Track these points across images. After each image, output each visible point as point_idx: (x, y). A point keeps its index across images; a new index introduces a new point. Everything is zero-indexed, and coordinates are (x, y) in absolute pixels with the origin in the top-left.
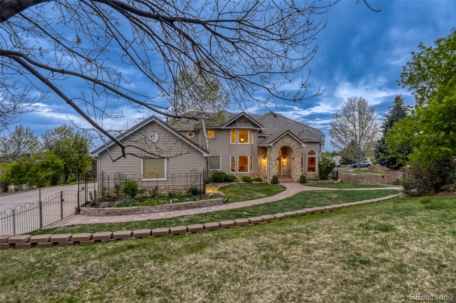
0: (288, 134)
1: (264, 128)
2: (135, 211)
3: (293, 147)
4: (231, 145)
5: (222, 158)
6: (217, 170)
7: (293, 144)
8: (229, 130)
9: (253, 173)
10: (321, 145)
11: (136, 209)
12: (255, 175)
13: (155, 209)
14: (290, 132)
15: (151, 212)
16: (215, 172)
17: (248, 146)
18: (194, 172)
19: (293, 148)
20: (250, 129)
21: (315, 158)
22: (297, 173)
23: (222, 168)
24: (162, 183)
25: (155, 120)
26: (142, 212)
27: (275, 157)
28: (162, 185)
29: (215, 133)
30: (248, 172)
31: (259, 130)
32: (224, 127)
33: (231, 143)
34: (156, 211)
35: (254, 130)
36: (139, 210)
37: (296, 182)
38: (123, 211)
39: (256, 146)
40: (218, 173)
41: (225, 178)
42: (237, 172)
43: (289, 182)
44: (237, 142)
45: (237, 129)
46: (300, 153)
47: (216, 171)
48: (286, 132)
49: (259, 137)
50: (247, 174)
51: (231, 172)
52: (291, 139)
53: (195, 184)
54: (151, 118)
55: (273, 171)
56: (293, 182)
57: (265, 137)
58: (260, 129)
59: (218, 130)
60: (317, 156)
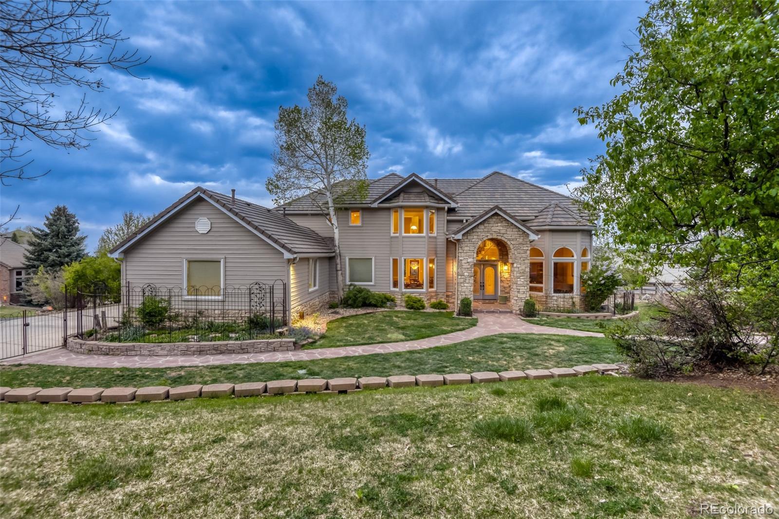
0: (496, 214)
1: (457, 203)
2: (127, 350)
3: (509, 240)
4: (392, 237)
5: (375, 262)
6: (356, 283)
7: (509, 236)
8: (389, 209)
9: (436, 292)
10: (591, 235)
11: (129, 346)
12: (440, 296)
13: (162, 349)
14: (500, 209)
15: (152, 354)
16: (352, 287)
17: (423, 239)
18: (257, 286)
19: (509, 243)
20: (427, 207)
21: (573, 264)
22: (520, 296)
23: (375, 280)
24: (213, 304)
25: (202, 195)
26: (139, 353)
27: (470, 260)
28: (217, 307)
29: (363, 215)
30: (424, 290)
31: (446, 208)
32: (375, 205)
33: (392, 235)
34: (161, 352)
35: (439, 209)
36: (133, 349)
37: (516, 314)
38: (109, 349)
39: (442, 240)
40: (360, 291)
41: (365, 299)
42: (401, 289)
43: (501, 312)
44: (401, 233)
45: (401, 207)
46: (526, 253)
47: (355, 286)
48: (492, 210)
49: (449, 221)
50: (420, 294)
51: (392, 289)
52: (504, 224)
53: (258, 308)
54: (195, 192)
55: (464, 289)
56: (511, 312)
57: (462, 221)
58: (449, 205)
59: (367, 210)
60: (576, 260)
